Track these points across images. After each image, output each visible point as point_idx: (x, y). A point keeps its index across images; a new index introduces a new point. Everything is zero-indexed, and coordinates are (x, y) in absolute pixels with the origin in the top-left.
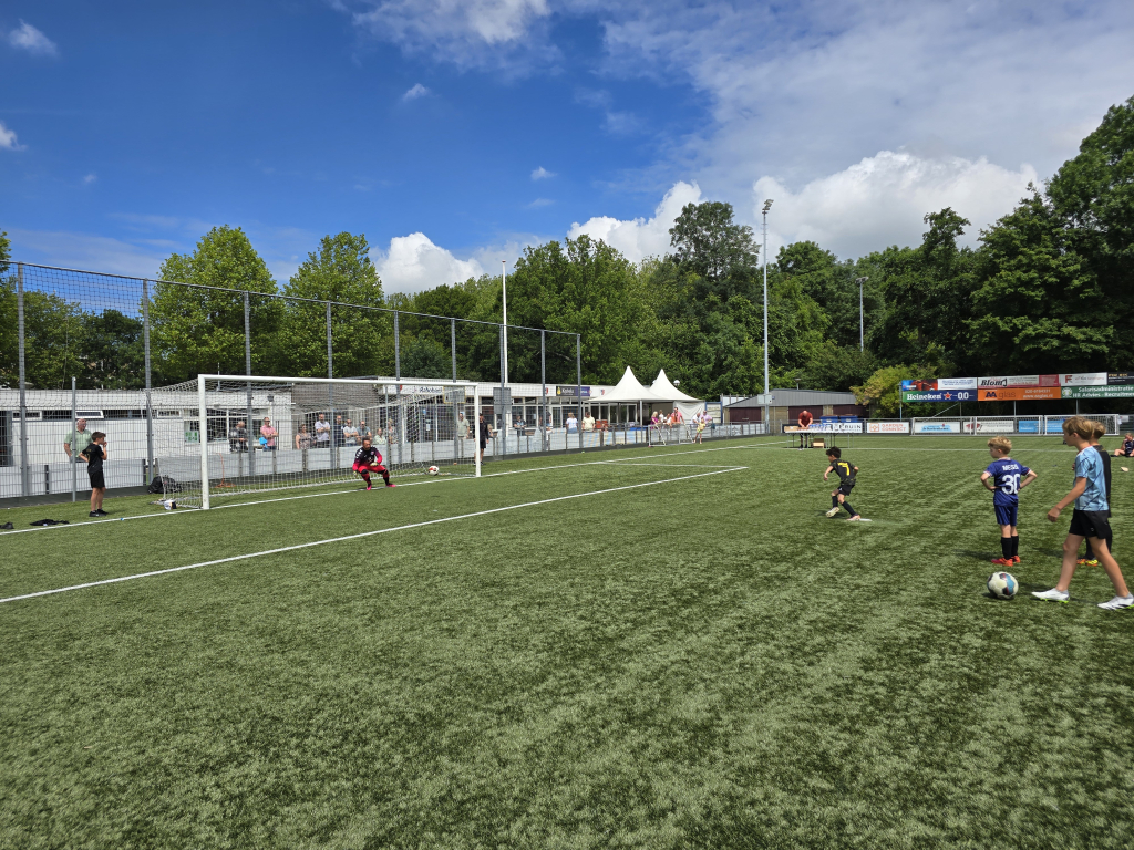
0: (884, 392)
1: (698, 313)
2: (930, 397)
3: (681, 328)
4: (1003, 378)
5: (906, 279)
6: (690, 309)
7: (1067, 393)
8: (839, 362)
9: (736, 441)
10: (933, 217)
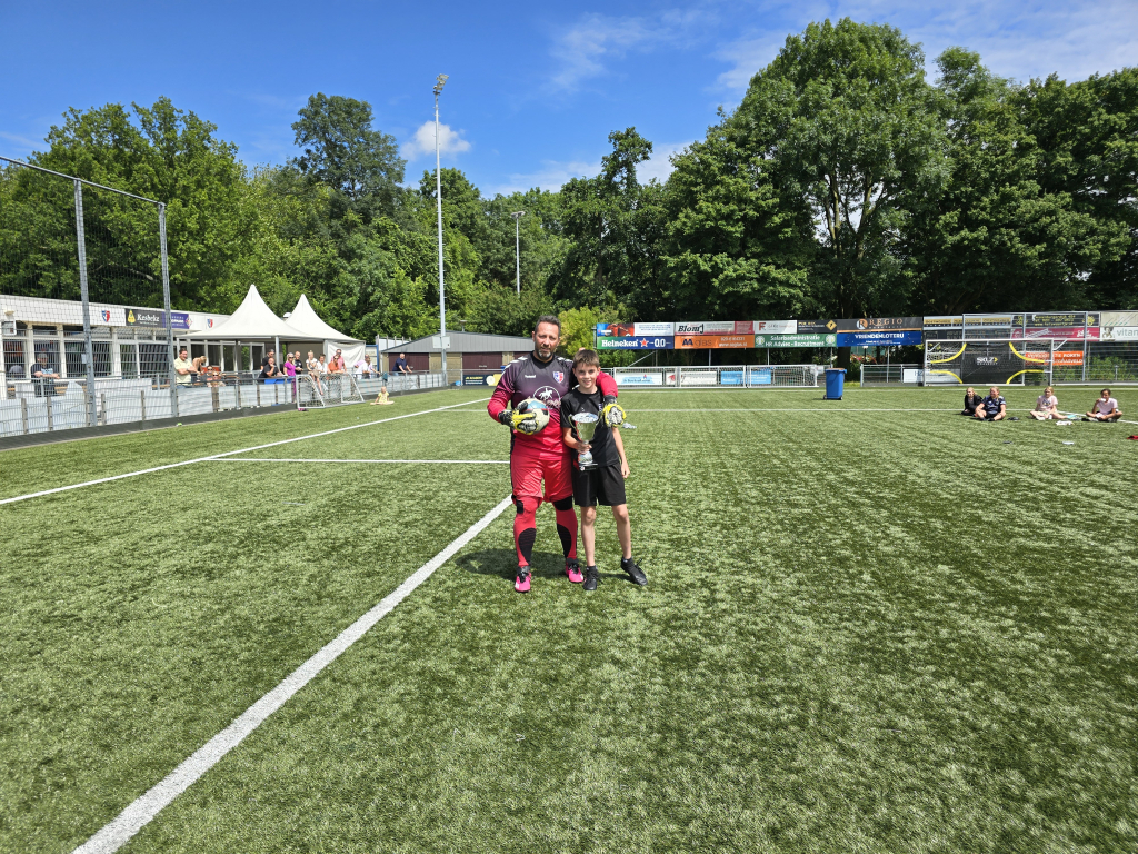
1: (336, 235)
2: (625, 344)
3: (313, 253)
4: (700, 324)
6: (323, 228)
7: (760, 341)
10: (618, 138)
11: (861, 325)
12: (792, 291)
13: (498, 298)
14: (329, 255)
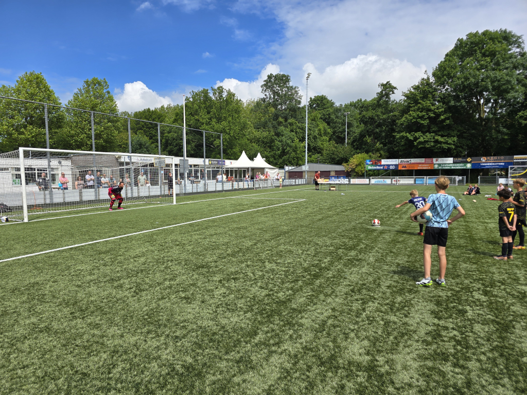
0: (357, 166)
1: (274, 127)
2: (378, 168)
3: (265, 134)
4: (410, 159)
5: (369, 114)
6: (270, 125)
7: (436, 166)
8: (337, 151)
9: (293, 187)
10: (383, 85)
11: (483, 159)
14: (271, 134)
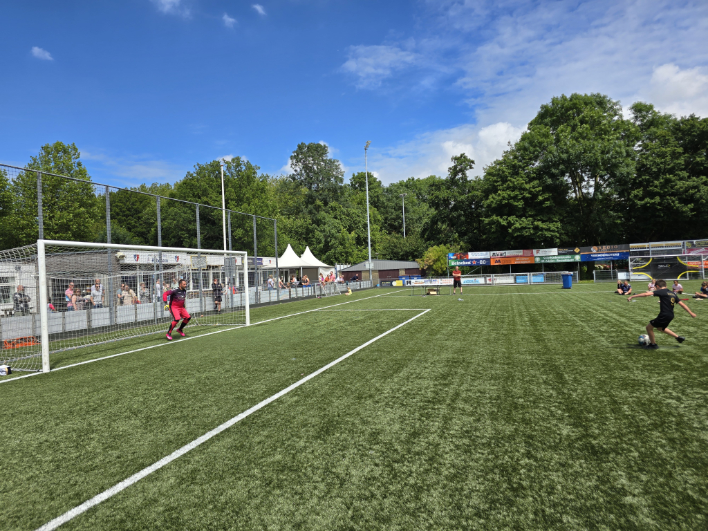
0: (435, 261)
1: (310, 212)
2: (464, 263)
3: (300, 222)
4: (504, 252)
7: (538, 260)
10: (456, 159)
11: (594, 249)
12: (553, 234)
13: (395, 240)
14: (307, 223)
